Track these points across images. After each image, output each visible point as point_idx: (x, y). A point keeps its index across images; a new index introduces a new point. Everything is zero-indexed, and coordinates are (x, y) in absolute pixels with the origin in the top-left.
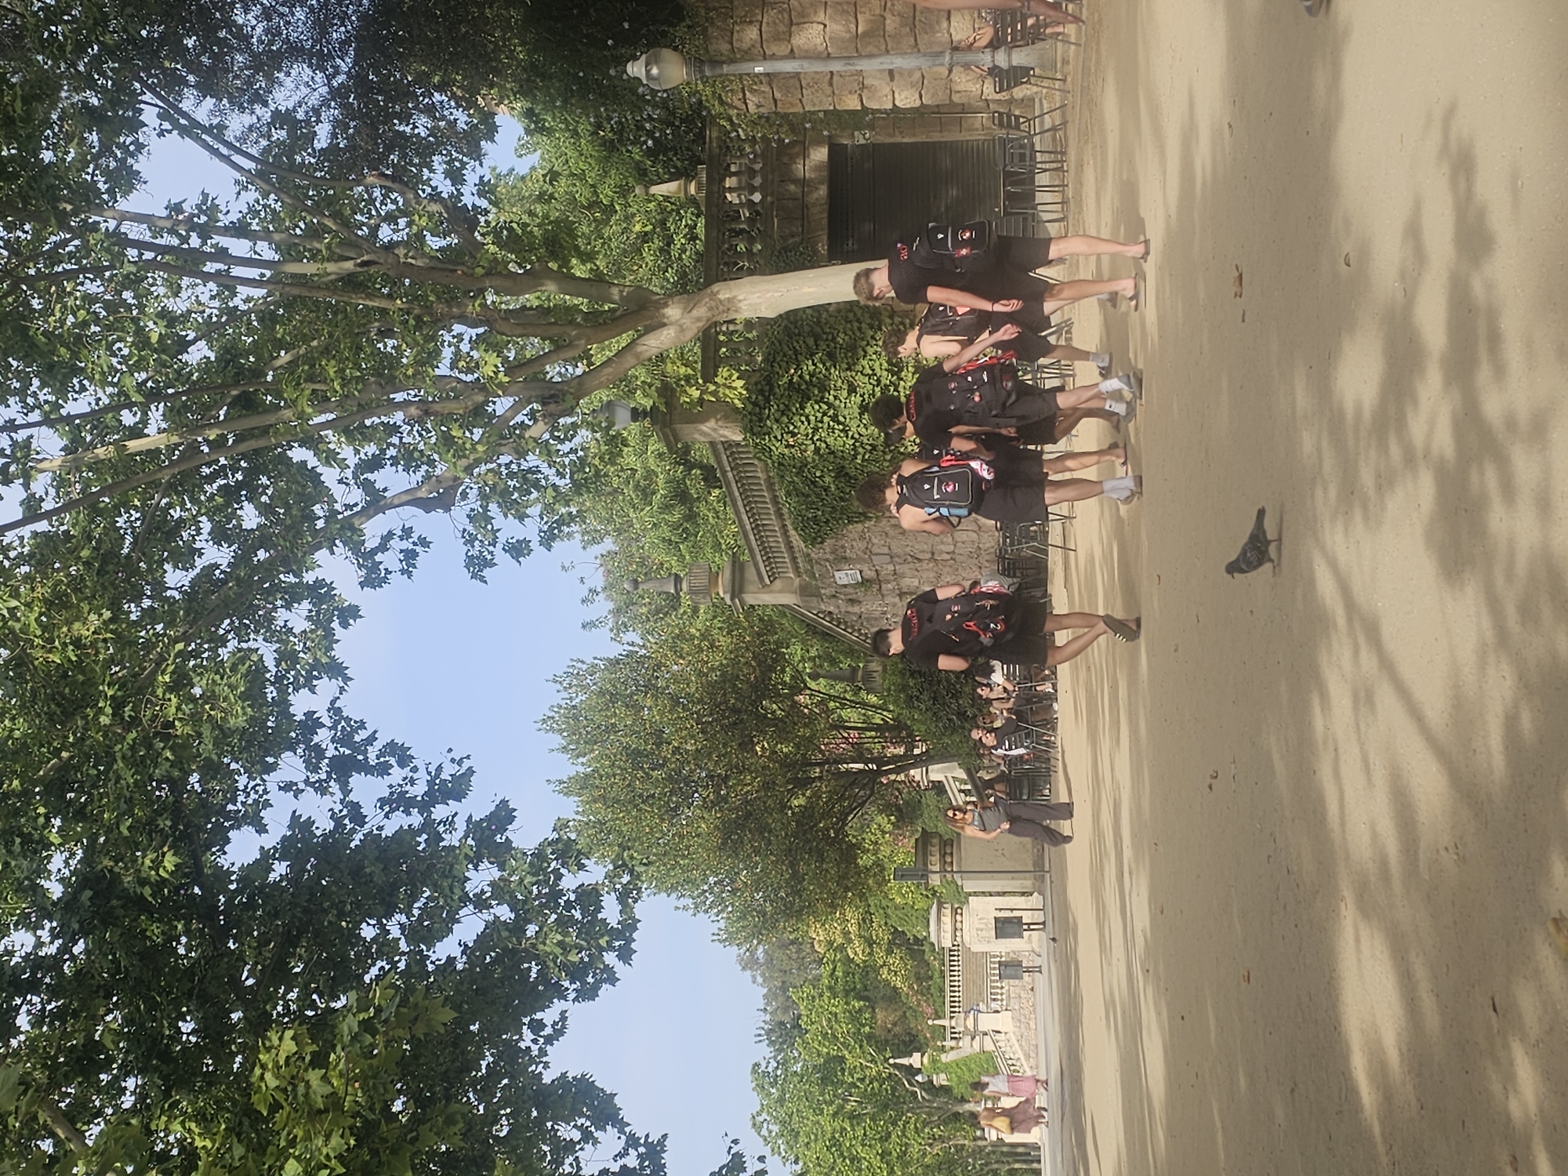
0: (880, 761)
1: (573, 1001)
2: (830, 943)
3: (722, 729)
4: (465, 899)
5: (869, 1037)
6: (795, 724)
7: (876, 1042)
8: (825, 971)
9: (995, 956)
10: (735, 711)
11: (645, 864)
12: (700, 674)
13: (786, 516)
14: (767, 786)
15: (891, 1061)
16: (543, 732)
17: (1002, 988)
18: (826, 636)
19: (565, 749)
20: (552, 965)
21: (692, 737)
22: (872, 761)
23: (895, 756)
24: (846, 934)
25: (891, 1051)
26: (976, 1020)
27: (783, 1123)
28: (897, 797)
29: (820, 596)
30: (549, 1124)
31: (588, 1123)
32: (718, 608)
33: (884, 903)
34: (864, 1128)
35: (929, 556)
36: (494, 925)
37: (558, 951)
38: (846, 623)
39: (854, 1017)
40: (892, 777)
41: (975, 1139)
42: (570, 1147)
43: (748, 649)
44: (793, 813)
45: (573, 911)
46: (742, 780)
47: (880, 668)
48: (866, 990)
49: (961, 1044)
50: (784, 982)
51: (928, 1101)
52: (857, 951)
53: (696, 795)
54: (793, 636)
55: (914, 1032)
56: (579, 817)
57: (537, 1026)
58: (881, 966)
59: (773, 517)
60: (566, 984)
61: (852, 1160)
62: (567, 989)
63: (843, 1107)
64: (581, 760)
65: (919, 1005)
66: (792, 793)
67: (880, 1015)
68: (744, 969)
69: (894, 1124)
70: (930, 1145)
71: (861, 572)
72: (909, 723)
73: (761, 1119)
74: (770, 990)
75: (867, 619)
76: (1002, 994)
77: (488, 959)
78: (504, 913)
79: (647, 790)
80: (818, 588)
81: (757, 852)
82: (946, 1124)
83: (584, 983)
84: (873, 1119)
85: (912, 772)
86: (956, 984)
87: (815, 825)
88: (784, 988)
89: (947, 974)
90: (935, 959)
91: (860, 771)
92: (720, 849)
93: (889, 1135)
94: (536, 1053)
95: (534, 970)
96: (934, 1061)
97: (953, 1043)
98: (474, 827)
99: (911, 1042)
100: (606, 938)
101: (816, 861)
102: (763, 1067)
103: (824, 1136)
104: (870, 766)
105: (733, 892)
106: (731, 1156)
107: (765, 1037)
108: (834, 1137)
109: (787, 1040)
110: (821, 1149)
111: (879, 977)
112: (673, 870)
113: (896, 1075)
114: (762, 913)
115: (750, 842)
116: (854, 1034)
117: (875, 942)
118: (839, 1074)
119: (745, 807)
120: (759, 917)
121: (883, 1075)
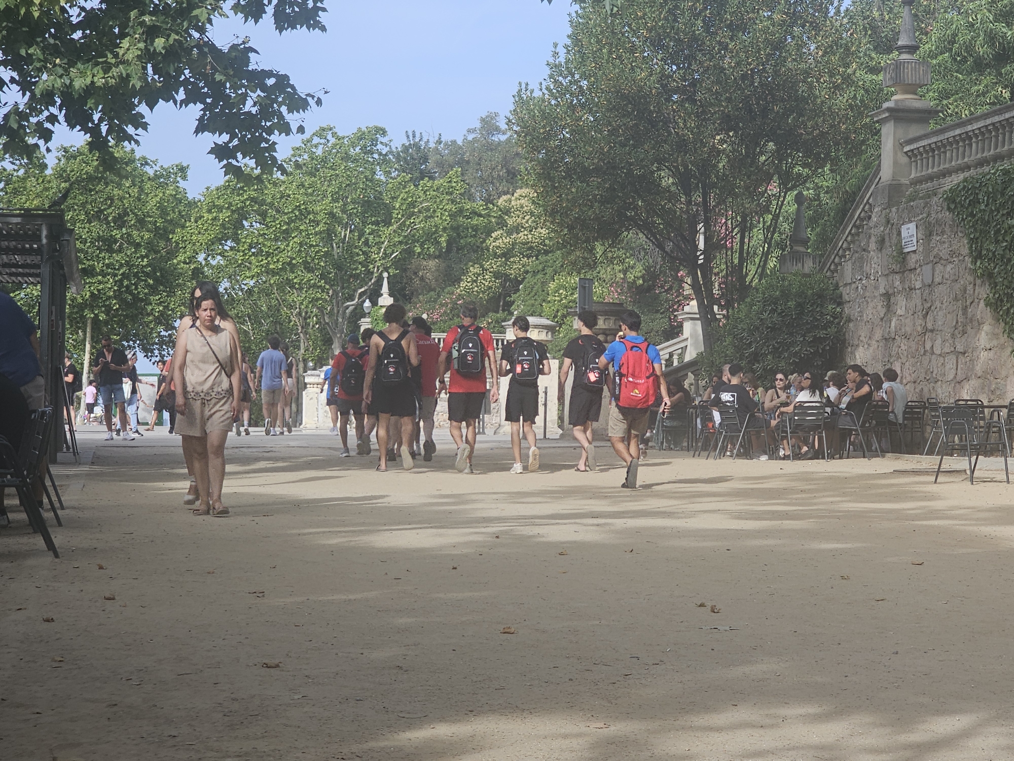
0: (706, 269)
2: (507, 212)
3: (746, 97)
5: (409, 252)
6: (749, 177)
7: (404, 259)
8: (478, 205)
10: (765, 111)
12: (807, 73)
13: (980, 170)
14: (682, 145)
15: (385, 275)
18: (843, 214)
21: (738, 64)
22: (707, 259)
23: (712, 284)
24: (517, 229)
25: (395, 275)
27: (324, 160)
28: (662, 287)
29: (889, 206)
32: (877, 95)
33: (549, 271)
34: (317, 245)
35: (929, 326)
38: (858, 234)
39: (431, 236)
40: (688, 281)
41: (305, 361)
43: (831, 126)
44: (653, 172)
46: (690, 117)
47: (807, 270)
48: (458, 250)
50: (468, 162)
51: (344, 313)
52: (498, 240)
53: (674, 67)
54: (843, 177)
55: (414, 299)
58: (482, 266)
59: (979, 156)
61: (286, 232)
63: (339, 223)
65: (442, 305)
66: (674, 171)
67: (432, 264)
68: (483, 120)
69: (323, 276)
70: (300, 314)
71: (914, 252)
72: (748, 300)
73: (329, 137)
74: (460, 148)
75: (862, 258)
79: (683, 14)
80: (898, 203)
81: (613, 132)
82: (321, 330)
84: (327, 254)
85: (694, 303)
87: (640, 197)
88: (462, 163)
90: (489, 323)
91: (696, 247)
92: (618, 92)
93: (311, 271)
99: (404, 296)
101: (601, 196)
102: (381, 139)
103: (311, 203)
104: (702, 257)
105: (572, 107)
106: (304, 97)
107: (412, 142)
108: (309, 213)
109: (408, 165)
110: (298, 199)
111: (471, 264)
112: (597, 42)
113: (371, 279)
114: (548, 137)
115: (624, 124)
116: (413, 236)
117: (507, 260)
118: (373, 219)
119: (662, 121)
120: (544, 133)
121: (372, 266)
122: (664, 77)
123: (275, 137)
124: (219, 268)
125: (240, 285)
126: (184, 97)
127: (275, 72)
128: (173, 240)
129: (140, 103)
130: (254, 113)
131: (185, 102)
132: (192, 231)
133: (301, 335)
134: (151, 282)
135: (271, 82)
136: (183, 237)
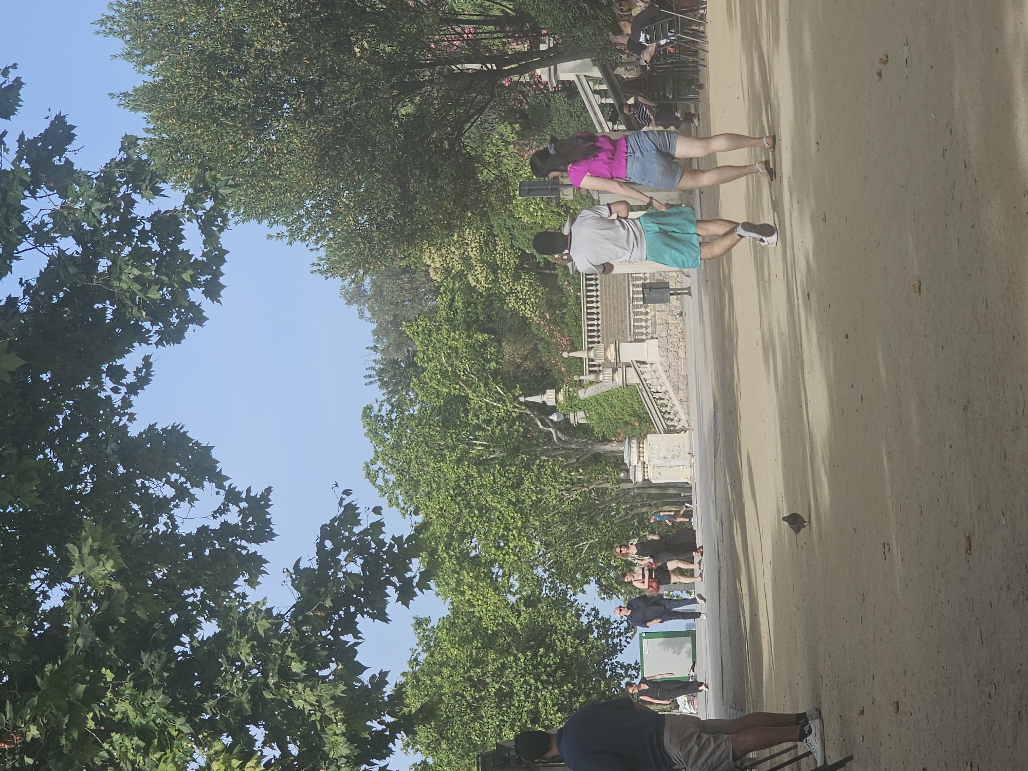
0: (501, 59)
1: (157, 344)
2: (447, 271)
3: (313, 26)
4: (23, 230)
5: (495, 373)
6: (399, 19)
7: (504, 379)
8: (442, 302)
9: (638, 279)
11: (231, 186)
14: (367, 92)
15: (522, 399)
16: (101, 36)
17: (647, 313)
19: (129, 55)
20: (129, 303)
21: (278, 37)
22: (491, 60)
23: (517, 53)
24: (466, 259)
25: (521, 389)
26: (617, 351)
27: (401, 472)
28: (521, 102)
30: (139, 481)
31: (183, 479)
33: (510, 223)
34: (493, 475)
36: (59, 261)
37: (136, 287)
39: (478, 351)
40: (515, 78)
41: (619, 481)
42: (163, 505)
44: (400, 124)
45: (150, 242)
46: (339, 87)
48: (491, 321)
49: (601, 378)
50: (395, 316)
51: (565, 442)
52: (479, 278)
53: (286, 106)
55: (547, 367)
56: (150, 136)
57: (117, 374)
58: (508, 294)
60: (147, 325)
61: (480, 509)
62: (148, 331)
63: (468, 453)
64: (148, 68)
65: (552, 336)
66: (398, 100)
67: (507, 348)
68: (349, 302)
69: (528, 468)
70: (568, 490)
72: (533, 13)
73: (376, 467)
74: (380, 325)
76: (646, 321)
77: (55, 300)
78: (69, 245)
79: (228, 101)
81: (360, 169)
82: (584, 465)
83: (167, 324)
84: (503, 465)
85: (538, 71)
86: (594, 311)
87: (427, 136)
88: (396, 322)
89: (583, 300)
90: (569, 284)
91: (477, 72)
92: (316, 167)
93: (520, 482)
94: (120, 403)
95: (109, 311)
96: (570, 398)
97: (592, 377)
98: (27, 147)
99: (544, 377)
100: (190, 272)
101: (428, 178)
102: (375, 411)
103: (448, 484)
104: (489, 66)
105: (334, 216)
106: (343, 508)
107: (377, 378)
108: (459, 486)
109: (401, 381)
110: (444, 499)
111: (505, 306)
112: (263, 192)
113: (527, 414)
114: (369, 239)
115: (351, 158)
116: (478, 371)
117: (499, 268)
118: (463, 415)
119: (345, 117)
120: (364, 244)
121: (513, 414)
122: (297, 117)
123: (387, 538)
124: (522, 579)
125: (541, 556)
126: (350, 635)
127: (318, 541)
128: (495, 629)
129: (359, 681)
130: (362, 561)
131: (356, 633)
132: (484, 610)
133: (591, 487)
134: (542, 650)
135: (329, 544)
136: (491, 619)
